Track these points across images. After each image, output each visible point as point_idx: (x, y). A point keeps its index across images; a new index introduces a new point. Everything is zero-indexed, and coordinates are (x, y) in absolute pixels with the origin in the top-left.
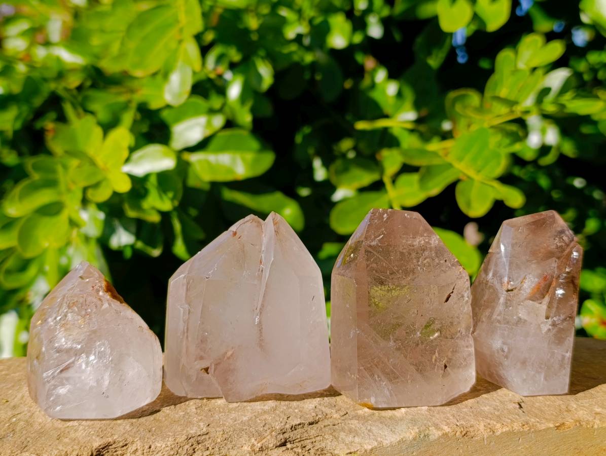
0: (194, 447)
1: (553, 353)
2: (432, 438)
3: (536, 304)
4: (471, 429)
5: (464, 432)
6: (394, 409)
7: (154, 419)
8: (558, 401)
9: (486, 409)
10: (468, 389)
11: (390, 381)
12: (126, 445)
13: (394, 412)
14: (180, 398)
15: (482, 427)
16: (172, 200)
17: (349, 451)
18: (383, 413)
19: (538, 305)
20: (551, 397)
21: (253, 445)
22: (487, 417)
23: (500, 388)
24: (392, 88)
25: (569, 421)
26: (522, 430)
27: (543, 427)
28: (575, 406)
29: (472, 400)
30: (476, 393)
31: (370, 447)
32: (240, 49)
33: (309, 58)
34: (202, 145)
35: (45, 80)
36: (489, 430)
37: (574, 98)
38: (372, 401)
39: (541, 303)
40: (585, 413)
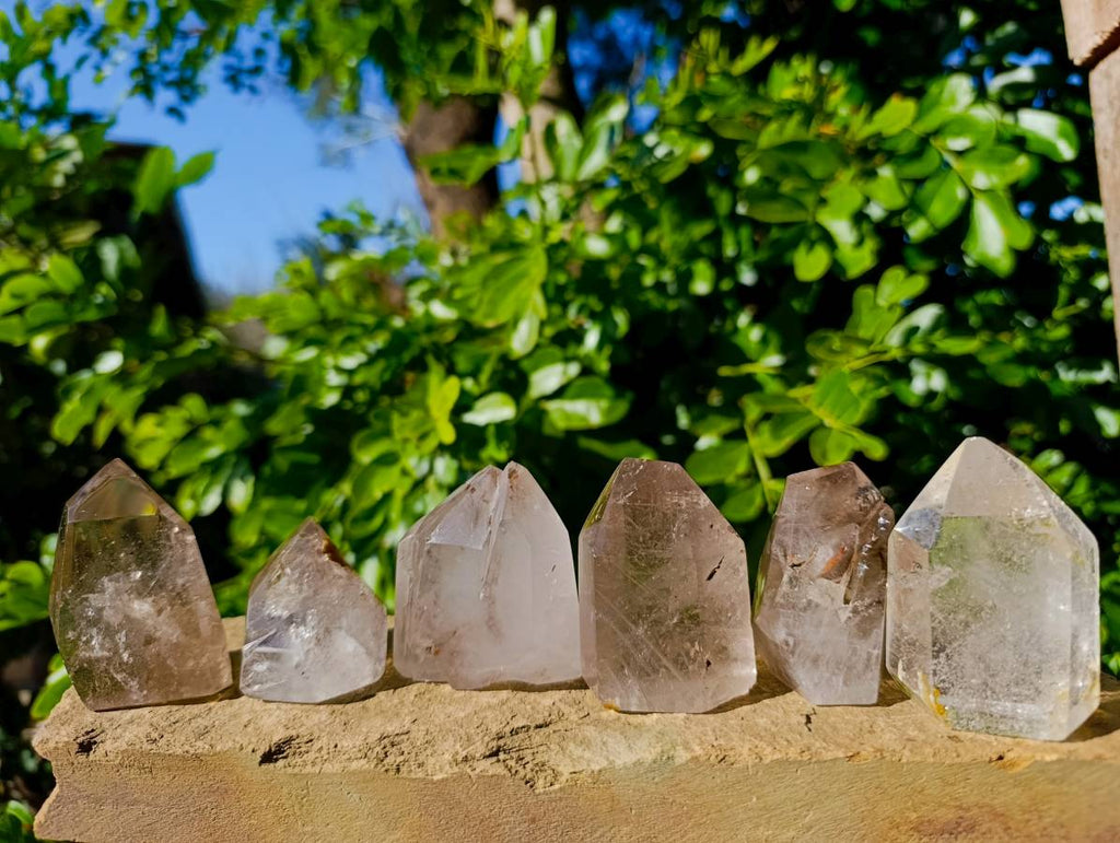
0: (387, 749)
1: (855, 650)
2: (678, 761)
3: (832, 583)
4: (732, 753)
5: (721, 757)
6: (646, 713)
7: (363, 707)
8: (862, 715)
9: (762, 721)
10: (745, 692)
11: (640, 677)
12: (311, 741)
13: (644, 717)
14: (407, 679)
15: (745, 751)
16: (508, 449)
17: (572, 770)
18: (632, 718)
19: (834, 585)
20: (855, 708)
21: (457, 753)
22: (758, 736)
23: (791, 691)
24: (755, 334)
25: (867, 752)
26: (800, 758)
27: (829, 756)
28: (882, 725)
29: (749, 707)
30: (759, 696)
31: (597, 768)
32: (601, 299)
33: (672, 306)
34: (559, 394)
35: (416, 334)
36: (754, 756)
37: (946, 337)
38: (617, 702)
39: (838, 583)
40: (894, 737)
